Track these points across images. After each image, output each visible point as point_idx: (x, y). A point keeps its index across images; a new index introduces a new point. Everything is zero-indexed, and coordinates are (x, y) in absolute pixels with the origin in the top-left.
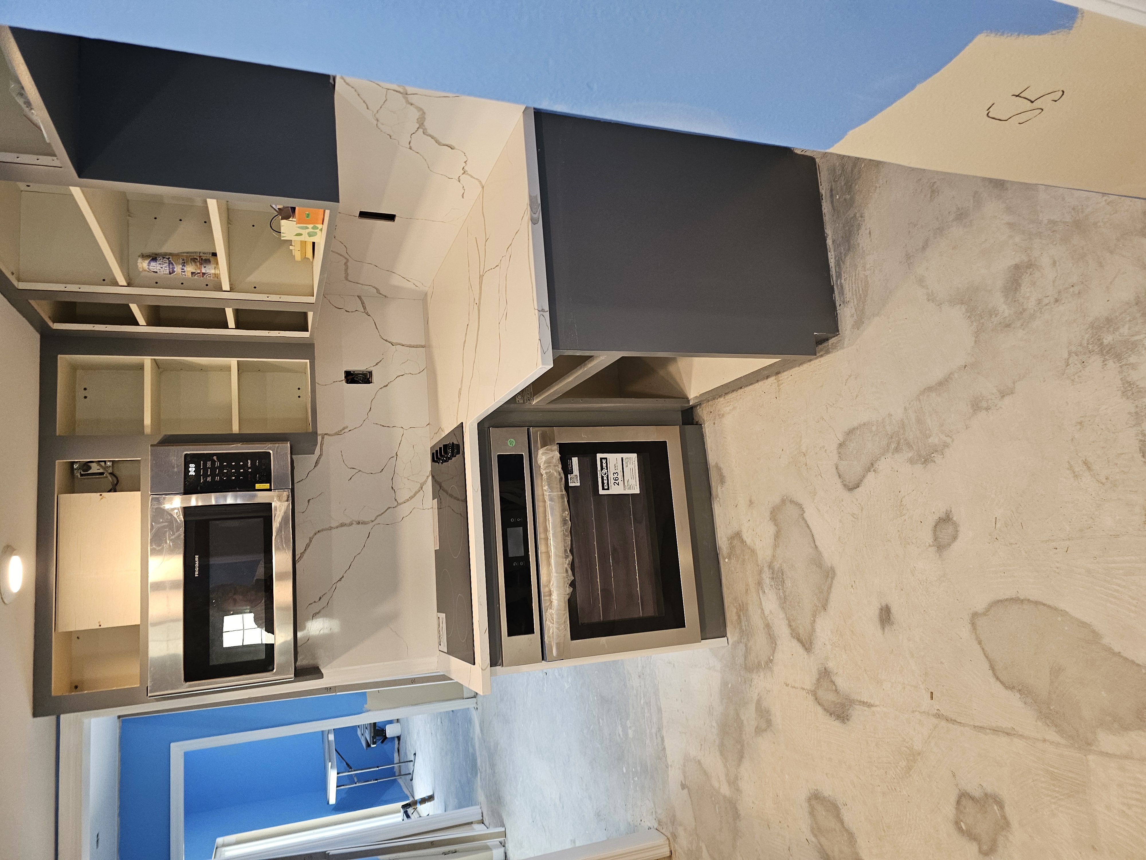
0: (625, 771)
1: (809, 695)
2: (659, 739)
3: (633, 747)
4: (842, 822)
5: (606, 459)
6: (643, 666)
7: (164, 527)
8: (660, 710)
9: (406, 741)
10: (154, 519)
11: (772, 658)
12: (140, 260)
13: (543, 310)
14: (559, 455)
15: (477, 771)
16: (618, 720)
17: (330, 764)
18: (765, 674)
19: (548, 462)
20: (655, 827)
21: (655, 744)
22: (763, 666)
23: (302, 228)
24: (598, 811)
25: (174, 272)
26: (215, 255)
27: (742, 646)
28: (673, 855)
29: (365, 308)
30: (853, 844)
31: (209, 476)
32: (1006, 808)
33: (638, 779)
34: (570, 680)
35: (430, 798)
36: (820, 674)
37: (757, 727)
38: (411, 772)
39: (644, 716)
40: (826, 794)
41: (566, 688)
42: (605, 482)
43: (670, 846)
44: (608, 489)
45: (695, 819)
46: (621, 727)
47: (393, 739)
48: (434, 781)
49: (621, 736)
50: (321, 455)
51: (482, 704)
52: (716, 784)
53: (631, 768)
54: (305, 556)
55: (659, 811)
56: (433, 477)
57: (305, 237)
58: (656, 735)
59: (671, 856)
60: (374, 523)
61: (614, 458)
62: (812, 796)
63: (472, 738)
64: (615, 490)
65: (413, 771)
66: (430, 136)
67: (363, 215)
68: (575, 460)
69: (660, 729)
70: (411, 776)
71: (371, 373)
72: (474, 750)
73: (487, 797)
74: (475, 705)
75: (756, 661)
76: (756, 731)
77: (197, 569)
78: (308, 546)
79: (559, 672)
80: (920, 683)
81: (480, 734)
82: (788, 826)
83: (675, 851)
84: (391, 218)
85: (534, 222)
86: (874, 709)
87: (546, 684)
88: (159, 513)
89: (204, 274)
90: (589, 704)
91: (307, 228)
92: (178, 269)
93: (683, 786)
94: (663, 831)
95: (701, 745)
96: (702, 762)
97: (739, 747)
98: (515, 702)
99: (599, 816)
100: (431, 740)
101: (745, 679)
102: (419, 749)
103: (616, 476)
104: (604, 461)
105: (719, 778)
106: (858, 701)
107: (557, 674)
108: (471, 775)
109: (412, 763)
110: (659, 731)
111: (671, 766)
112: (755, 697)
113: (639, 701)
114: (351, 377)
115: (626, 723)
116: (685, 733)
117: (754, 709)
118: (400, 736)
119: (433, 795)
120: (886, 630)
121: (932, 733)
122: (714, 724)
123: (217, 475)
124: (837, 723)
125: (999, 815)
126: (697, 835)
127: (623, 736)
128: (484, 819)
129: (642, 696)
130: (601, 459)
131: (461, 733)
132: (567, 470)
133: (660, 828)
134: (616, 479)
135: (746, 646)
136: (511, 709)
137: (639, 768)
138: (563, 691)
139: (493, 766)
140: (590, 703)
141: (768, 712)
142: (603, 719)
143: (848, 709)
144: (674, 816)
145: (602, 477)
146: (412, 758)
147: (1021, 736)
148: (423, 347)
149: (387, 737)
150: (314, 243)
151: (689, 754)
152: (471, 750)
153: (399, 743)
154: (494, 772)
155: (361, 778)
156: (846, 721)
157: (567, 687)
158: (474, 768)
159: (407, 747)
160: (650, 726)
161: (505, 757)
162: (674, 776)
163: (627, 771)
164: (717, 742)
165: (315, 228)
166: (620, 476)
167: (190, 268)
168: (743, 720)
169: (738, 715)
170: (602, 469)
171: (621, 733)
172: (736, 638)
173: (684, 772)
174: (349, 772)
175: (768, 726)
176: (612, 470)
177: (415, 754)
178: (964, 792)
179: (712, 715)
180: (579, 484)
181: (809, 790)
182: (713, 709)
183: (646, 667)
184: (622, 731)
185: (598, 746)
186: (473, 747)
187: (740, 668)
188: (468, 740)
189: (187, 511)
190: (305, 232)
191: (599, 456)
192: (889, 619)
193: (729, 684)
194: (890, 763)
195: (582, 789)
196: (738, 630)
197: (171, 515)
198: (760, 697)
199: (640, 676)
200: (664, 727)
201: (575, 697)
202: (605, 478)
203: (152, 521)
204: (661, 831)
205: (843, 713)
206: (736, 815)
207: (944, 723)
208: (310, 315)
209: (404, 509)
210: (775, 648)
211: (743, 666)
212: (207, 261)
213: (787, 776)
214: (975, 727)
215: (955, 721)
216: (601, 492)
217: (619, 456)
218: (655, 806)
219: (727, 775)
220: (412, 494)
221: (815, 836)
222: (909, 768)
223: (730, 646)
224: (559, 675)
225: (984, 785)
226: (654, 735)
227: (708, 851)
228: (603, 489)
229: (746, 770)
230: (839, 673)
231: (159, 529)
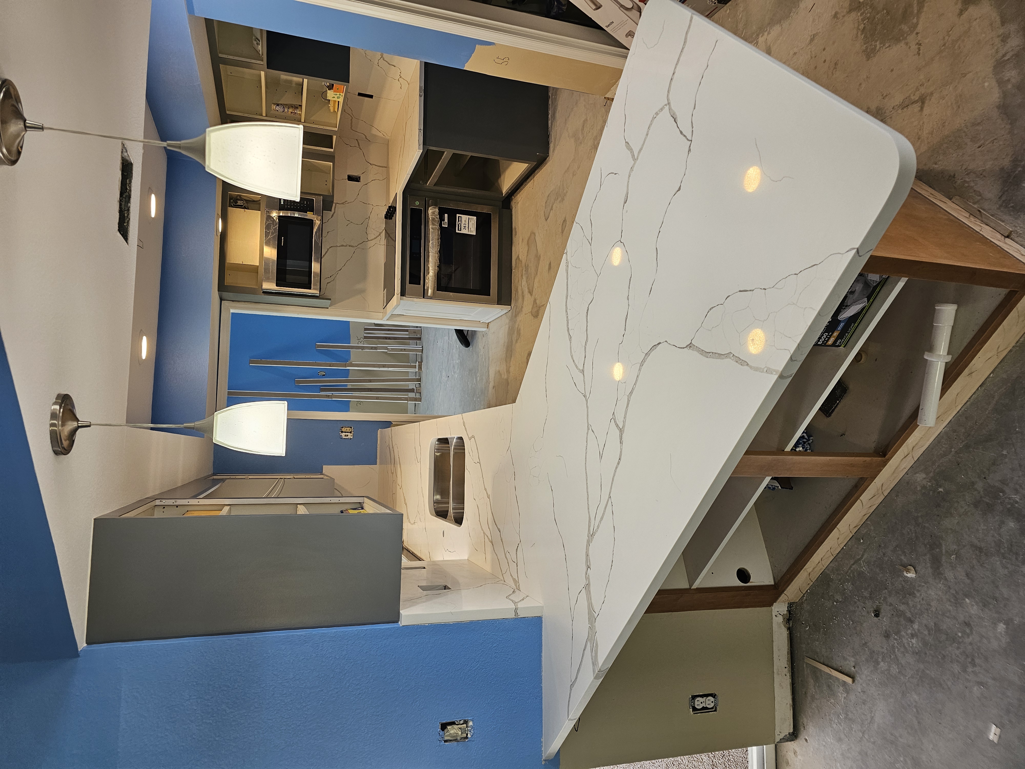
1: (530, 313)
3: (479, 385)
5: (461, 217)
7: (271, 223)
10: (267, 219)
11: (522, 306)
12: (273, 105)
13: (421, 129)
14: (438, 211)
18: (520, 314)
19: (433, 213)
23: (335, 94)
25: (284, 111)
26: (301, 106)
29: (359, 145)
31: (289, 205)
36: (533, 302)
37: (516, 340)
39: (484, 366)
42: (460, 227)
44: (461, 230)
50: (334, 212)
53: (477, 396)
54: (325, 256)
56: (386, 230)
57: (336, 99)
60: (357, 247)
61: (464, 218)
64: (464, 231)
66: (385, 61)
67: (360, 94)
68: (446, 215)
71: (360, 177)
76: (516, 342)
77: (283, 243)
78: (326, 252)
84: (371, 97)
85: (420, 96)
86: (544, 306)
88: (269, 217)
89: (295, 113)
91: (337, 95)
92: (286, 110)
93: (493, 387)
95: (500, 363)
96: (500, 370)
97: (511, 353)
101: (514, 321)
103: (465, 225)
104: (460, 218)
105: (504, 373)
106: (541, 306)
113: (482, 360)
114: (351, 178)
117: (516, 332)
120: (549, 272)
122: (505, 349)
123: (292, 206)
124: (536, 319)
129: (484, 357)
130: (459, 217)
132: (442, 219)
134: (465, 227)
137: (480, 393)
141: (520, 330)
142: (469, 381)
143: (539, 311)
145: (458, 225)
148: (385, 167)
150: (339, 102)
151: (496, 371)
156: (538, 316)
165: (340, 95)
166: (467, 226)
167: (290, 110)
170: (459, 221)
172: (515, 306)
173: (494, 380)
175: (519, 336)
176: (463, 222)
179: (505, 346)
180: (447, 226)
182: (505, 343)
189: (280, 217)
190: (336, 96)
191: (458, 215)
192: (550, 267)
193: (510, 327)
196: (517, 303)
197: (273, 219)
198: (518, 326)
199: (483, 348)
200: (490, 365)
202: (460, 225)
203: (266, 220)
208: (335, 137)
209: (371, 243)
210: (524, 301)
211: (515, 316)
212: (297, 108)
213: (522, 353)
216: (457, 231)
217: (468, 217)
220: (375, 237)
223: (512, 309)
228: (458, 230)
230: (538, 298)
231: (269, 223)
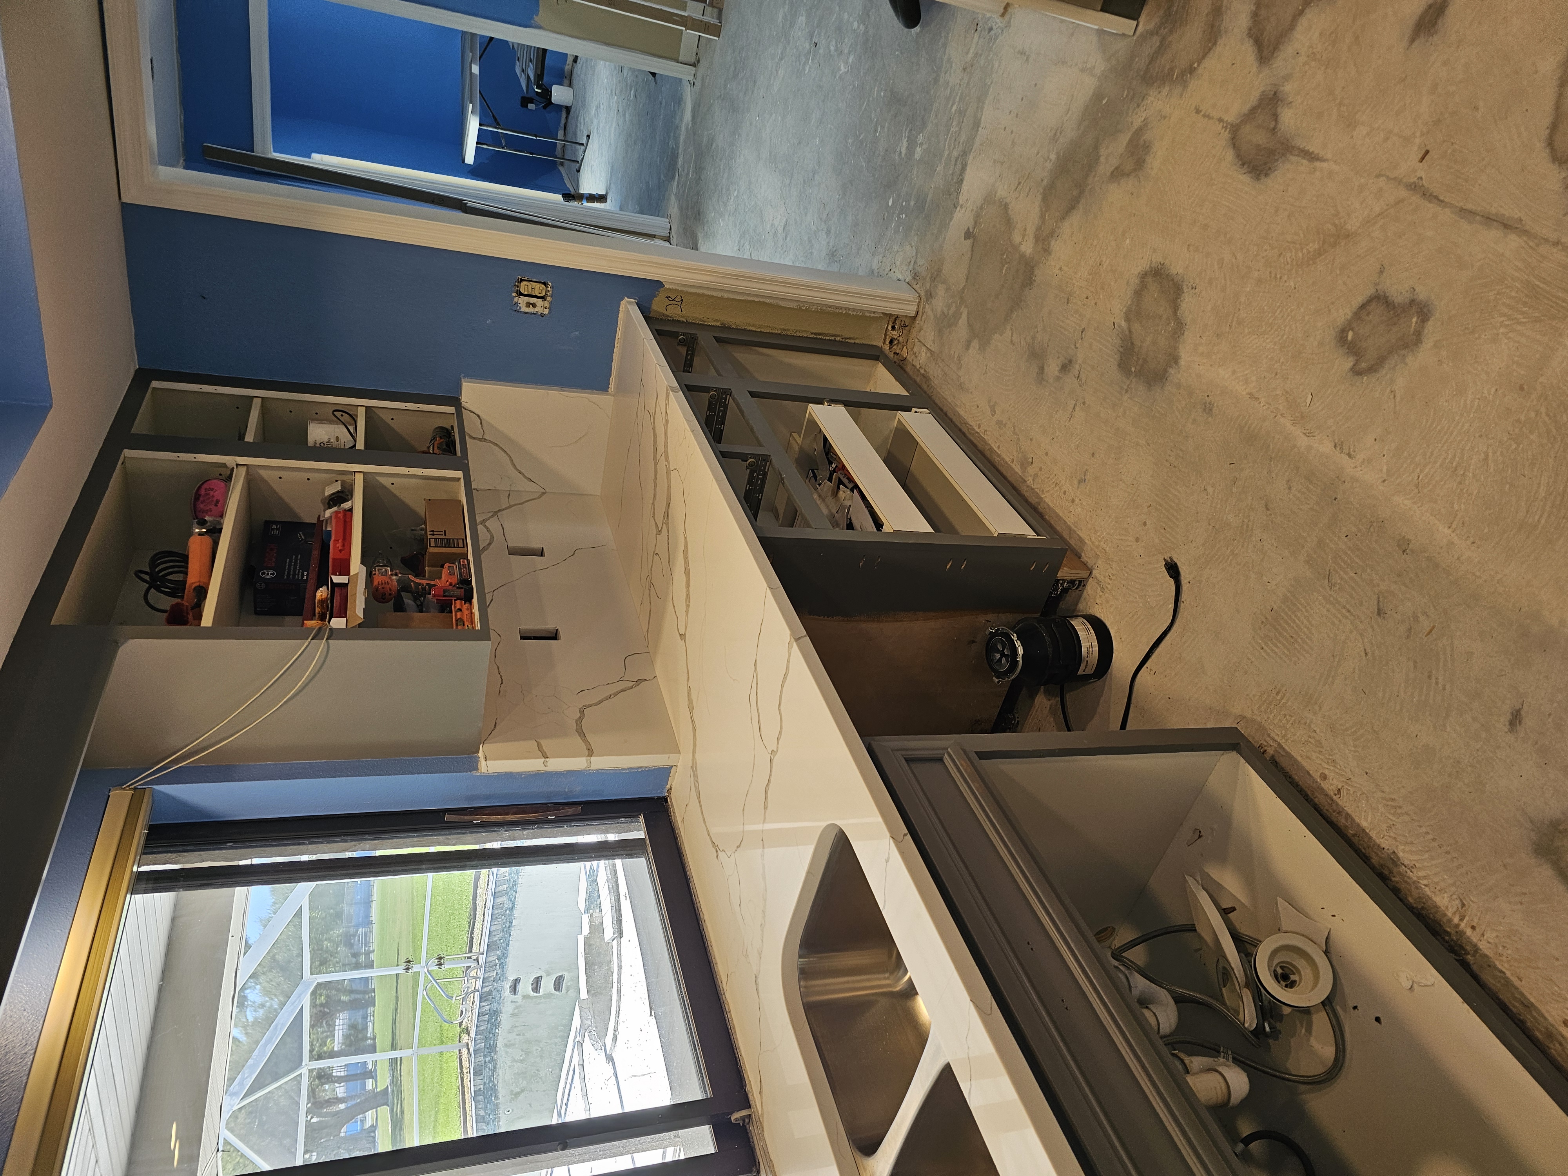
0: (890, 204)
1: (1225, 131)
2: (959, 166)
3: (915, 172)
4: (1176, 308)
6: (977, 53)
8: (976, 124)
9: (578, 117)
11: (1195, 65)
15: (675, 173)
16: (906, 129)
17: (471, 105)
18: (1170, 90)
20: (907, 280)
21: (950, 172)
22: (1175, 77)
24: (835, 249)
27: (1156, 41)
28: (919, 318)
30: (1177, 336)
32: (1431, 323)
33: (906, 216)
34: (850, 60)
35: (602, 198)
36: (1261, 100)
37: (1117, 168)
38: (579, 160)
39: (949, 130)
40: (1173, 271)
41: (841, 72)
43: (918, 306)
45: (967, 279)
46: (907, 141)
47: (559, 107)
48: (611, 176)
49: (903, 155)
51: (703, 77)
52: (1017, 238)
53: (901, 201)
55: (921, 262)
58: (956, 161)
59: (915, 318)
62: (1151, 271)
63: (677, 127)
65: (583, 159)
69: (965, 153)
70: (578, 165)
72: (677, 144)
73: (681, 209)
74: (691, 78)
75: (1168, 67)
76: (1112, 173)
79: (837, 45)
80: (1418, 134)
81: (691, 123)
82: (1096, 304)
83: (923, 314)
86: (1317, 164)
87: (810, 61)
90: (869, 101)
93: (968, 235)
94: (916, 287)
95: (1020, 183)
96: (1010, 206)
97: (1075, 193)
98: (755, 82)
99: (833, 255)
100: (615, 120)
101: (1134, 94)
102: (595, 131)
105: (1025, 230)
106: (1299, 149)
107: (832, 48)
108: (665, 177)
109: (583, 147)
110: (962, 156)
111: (962, 206)
112: (1138, 123)
113: (950, 106)
115: (916, 137)
116: (1002, 163)
117: (1125, 143)
118: (571, 107)
119: (606, 195)
120: (1416, 43)
121: (1387, 210)
122: (1053, 156)
124: (1246, 178)
125: (1412, 329)
126: (961, 298)
127: (906, 155)
128: (671, 237)
129: (957, 99)
131: (662, 117)
133: (914, 283)
135: (1164, 38)
136: (745, 93)
137: (912, 203)
138: (835, 77)
139: (699, 169)
140: (871, 99)
141: (1147, 148)
142: (883, 127)
143: (1277, 160)
144: (939, 271)
146: (584, 141)
147: (1526, 232)
149: (553, 101)
151: (996, 193)
152: (672, 144)
153: (567, 118)
154: (700, 178)
155: (511, 142)
156: (1262, 177)
157: (843, 69)
158: (672, 168)
159: (579, 124)
160: (952, 147)
161: (721, 160)
162: (962, 218)
163: (893, 203)
164: (1045, 181)
168: (1100, 156)
169: (1096, 147)
171: (904, 151)
172: (1151, 26)
173: (977, 216)
174: (496, 128)
175: (1135, 170)
177: (588, 136)
178: (1382, 293)
179: (1056, 142)
181: (1151, 263)
182: (1061, 133)
183: (981, 55)
184: (907, 148)
185: (863, 164)
186: (676, 138)
187: (1135, 74)
188: (671, 127)
192: (1434, 25)
193: (1104, 98)
194: (1294, 243)
195: (821, 219)
196: (1161, 13)
198: (1146, 125)
199: (964, 69)
200: (973, 150)
201: (851, 87)
204: (914, 286)
205: (1265, 164)
206: (1029, 280)
207: (1416, 199)
210: (1210, 49)
211: (1142, 73)
213: (1128, 241)
214: (1462, 210)
215: (1436, 197)
218: (916, 255)
219: (1039, 228)
221: (1128, 320)
222: (1319, 253)
223: (1135, 38)
224: (836, 50)
225: (1418, 289)
226: (953, 160)
227: (968, 318)
229: (1070, 226)
230: (1293, 104)
